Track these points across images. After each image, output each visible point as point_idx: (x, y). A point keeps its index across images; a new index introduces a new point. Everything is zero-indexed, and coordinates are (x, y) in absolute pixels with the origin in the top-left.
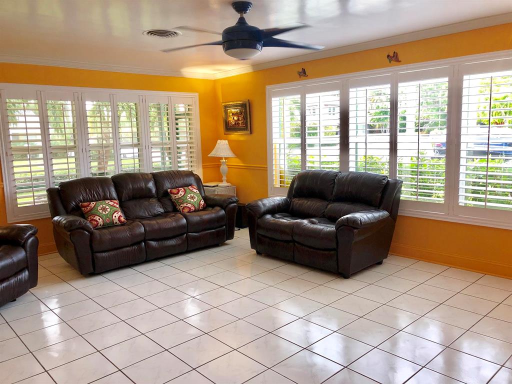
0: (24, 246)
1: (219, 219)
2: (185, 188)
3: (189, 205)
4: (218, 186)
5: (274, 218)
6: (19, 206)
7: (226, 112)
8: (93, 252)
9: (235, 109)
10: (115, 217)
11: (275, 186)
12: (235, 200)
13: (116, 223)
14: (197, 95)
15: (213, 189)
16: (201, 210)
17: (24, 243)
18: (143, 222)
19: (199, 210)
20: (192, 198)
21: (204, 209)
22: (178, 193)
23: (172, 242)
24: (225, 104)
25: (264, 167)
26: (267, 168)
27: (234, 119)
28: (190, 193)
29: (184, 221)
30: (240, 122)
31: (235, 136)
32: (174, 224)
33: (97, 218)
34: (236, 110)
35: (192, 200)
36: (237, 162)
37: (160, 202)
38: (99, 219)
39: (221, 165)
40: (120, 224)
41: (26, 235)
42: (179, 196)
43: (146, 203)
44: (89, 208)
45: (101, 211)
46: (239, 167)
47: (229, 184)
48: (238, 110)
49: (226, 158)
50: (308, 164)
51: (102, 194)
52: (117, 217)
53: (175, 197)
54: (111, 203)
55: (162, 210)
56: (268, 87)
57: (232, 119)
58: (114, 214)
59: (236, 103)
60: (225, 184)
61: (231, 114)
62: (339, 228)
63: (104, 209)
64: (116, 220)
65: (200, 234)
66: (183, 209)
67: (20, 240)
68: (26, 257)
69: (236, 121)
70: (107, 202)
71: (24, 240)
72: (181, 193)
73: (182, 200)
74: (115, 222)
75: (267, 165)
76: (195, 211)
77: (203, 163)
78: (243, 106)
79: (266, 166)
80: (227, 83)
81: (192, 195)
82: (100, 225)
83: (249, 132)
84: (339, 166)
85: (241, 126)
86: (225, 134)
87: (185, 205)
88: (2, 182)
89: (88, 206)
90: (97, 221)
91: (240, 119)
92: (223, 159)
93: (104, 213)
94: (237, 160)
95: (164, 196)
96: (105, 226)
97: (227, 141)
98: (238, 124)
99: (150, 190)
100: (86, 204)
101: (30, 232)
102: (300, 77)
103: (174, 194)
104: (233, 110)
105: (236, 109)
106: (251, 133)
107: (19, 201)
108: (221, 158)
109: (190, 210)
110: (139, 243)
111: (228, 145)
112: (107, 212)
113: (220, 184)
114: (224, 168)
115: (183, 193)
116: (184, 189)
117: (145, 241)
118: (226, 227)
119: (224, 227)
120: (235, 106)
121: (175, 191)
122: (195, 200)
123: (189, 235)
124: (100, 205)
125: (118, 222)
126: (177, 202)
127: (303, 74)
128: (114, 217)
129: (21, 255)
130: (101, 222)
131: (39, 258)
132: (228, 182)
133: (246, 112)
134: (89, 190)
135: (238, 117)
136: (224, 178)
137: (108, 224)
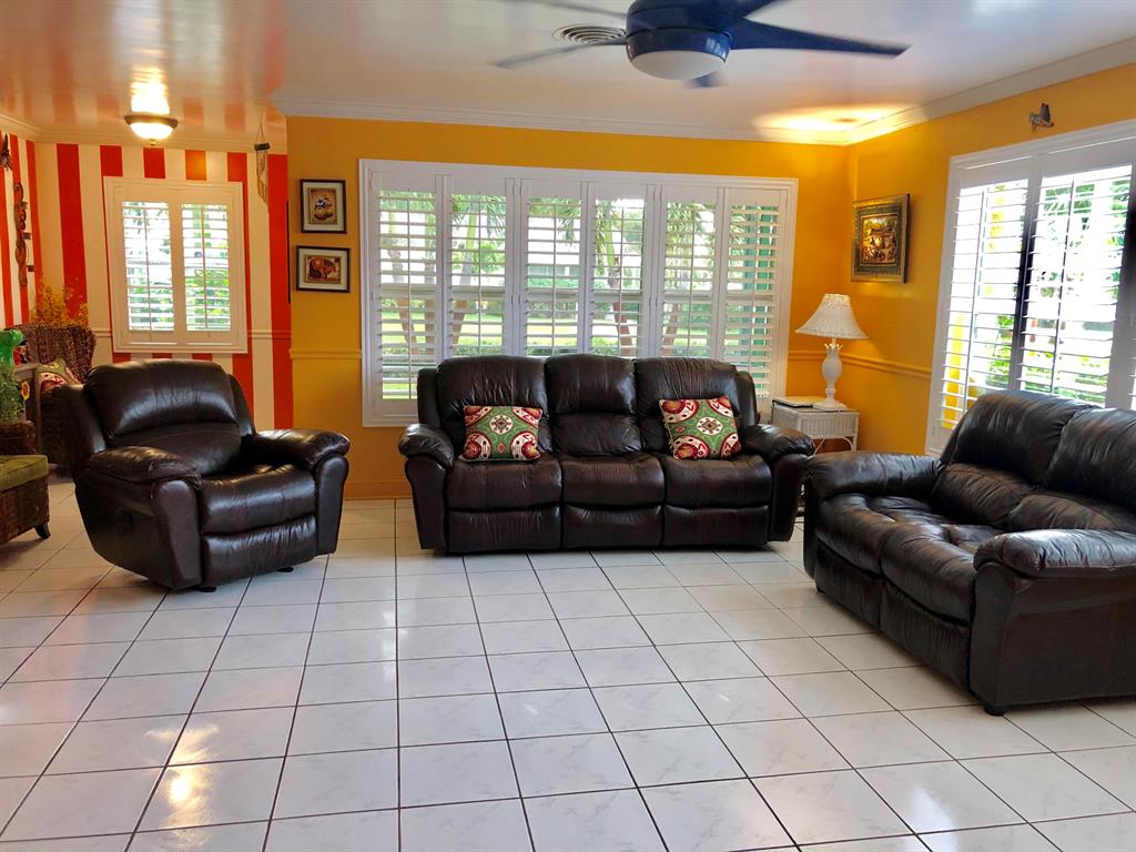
0: (315, 473)
1: (752, 486)
2: (699, 401)
3: (696, 443)
4: (811, 407)
5: (868, 506)
6: (384, 397)
7: (860, 224)
8: (448, 509)
9: (877, 217)
10: (518, 443)
11: (943, 425)
12: (804, 446)
13: (517, 456)
14: (794, 183)
15: (794, 411)
16: (725, 458)
17: (316, 465)
18: (565, 463)
19: (719, 457)
20: (710, 426)
21: (734, 456)
22: (679, 411)
23: (625, 519)
24: (859, 205)
25: (923, 372)
26: (930, 374)
27: (873, 243)
28: (706, 415)
29: (660, 477)
30: (886, 251)
31: (871, 286)
32: (633, 479)
33: (481, 440)
34: (880, 221)
35: (707, 432)
36: (867, 352)
37: (639, 426)
38: (485, 443)
39: (825, 355)
40: (525, 459)
41: (320, 451)
42: (679, 417)
43: (604, 424)
44: (475, 417)
45: (493, 427)
46: (870, 366)
47: (842, 406)
48: (884, 219)
49: (839, 341)
50: (1026, 376)
51: (513, 390)
52: (521, 444)
53: (671, 418)
54: (521, 413)
55: (636, 445)
56: (955, 160)
57: (871, 243)
58: (517, 436)
59: (881, 202)
60: (829, 404)
61: (869, 232)
62: (982, 564)
63: (501, 424)
64: (517, 449)
65: (697, 511)
66: (680, 448)
67: (307, 459)
68: (317, 493)
69: (878, 248)
70: (515, 409)
71: (316, 461)
72: (687, 412)
73: (683, 428)
74: (514, 453)
75: (931, 366)
76: (709, 457)
77: (790, 349)
78: (895, 210)
79: (926, 369)
80: (869, 153)
81: (711, 420)
82: (485, 455)
83: (900, 278)
84: (1105, 389)
85: (886, 261)
86: (852, 281)
87: (686, 440)
88: (361, 348)
89: (475, 413)
90: (479, 446)
91: (887, 244)
92: (834, 341)
93: (498, 431)
94: (870, 347)
95: (648, 414)
96: (494, 460)
97: (846, 298)
98: (882, 255)
99: (619, 398)
100: (473, 408)
101: (332, 448)
102: (1034, 129)
103: (670, 412)
104: (875, 221)
105: (881, 217)
106: (905, 281)
107: (386, 388)
108: (829, 340)
109: (695, 454)
110: (549, 506)
111: (849, 309)
112: (504, 431)
113: (820, 404)
114: (832, 364)
115: (691, 413)
116: (697, 404)
117: (562, 504)
118: (770, 508)
119: (766, 507)
120: (880, 211)
121: (673, 405)
122: (715, 432)
123: (668, 509)
124: (500, 413)
125: (521, 454)
126: (673, 431)
127: (1045, 118)
128: (514, 444)
129: (306, 489)
130: (486, 449)
131: (346, 505)
132: (837, 397)
133: (899, 226)
134: (490, 381)
135: (883, 237)
136: (831, 389)
137: (501, 456)
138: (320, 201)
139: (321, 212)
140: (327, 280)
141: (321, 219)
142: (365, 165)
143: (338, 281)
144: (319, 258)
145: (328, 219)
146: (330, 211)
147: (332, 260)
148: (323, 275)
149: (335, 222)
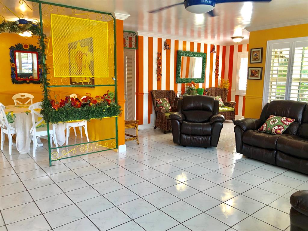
8: (243, 143)
13: (273, 132)
33: (265, 125)
38: (265, 127)
40: (275, 134)
45: (271, 122)
54: (284, 120)
58: (275, 126)
63: (274, 122)
82: (264, 130)
88: (263, 96)
90: (263, 127)
93: (271, 124)
96: (266, 132)
112: (273, 124)
128: (274, 128)
129: (209, 128)
137: (269, 131)
138: (255, 54)
139: (255, 57)
140: (255, 76)
141: (255, 59)
142: (269, 43)
143: (258, 77)
144: (253, 70)
145: (257, 59)
146: (258, 57)
147: (257, 71)
148: (254, 75)
149: (259, 60)
